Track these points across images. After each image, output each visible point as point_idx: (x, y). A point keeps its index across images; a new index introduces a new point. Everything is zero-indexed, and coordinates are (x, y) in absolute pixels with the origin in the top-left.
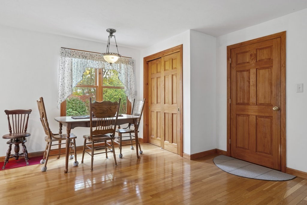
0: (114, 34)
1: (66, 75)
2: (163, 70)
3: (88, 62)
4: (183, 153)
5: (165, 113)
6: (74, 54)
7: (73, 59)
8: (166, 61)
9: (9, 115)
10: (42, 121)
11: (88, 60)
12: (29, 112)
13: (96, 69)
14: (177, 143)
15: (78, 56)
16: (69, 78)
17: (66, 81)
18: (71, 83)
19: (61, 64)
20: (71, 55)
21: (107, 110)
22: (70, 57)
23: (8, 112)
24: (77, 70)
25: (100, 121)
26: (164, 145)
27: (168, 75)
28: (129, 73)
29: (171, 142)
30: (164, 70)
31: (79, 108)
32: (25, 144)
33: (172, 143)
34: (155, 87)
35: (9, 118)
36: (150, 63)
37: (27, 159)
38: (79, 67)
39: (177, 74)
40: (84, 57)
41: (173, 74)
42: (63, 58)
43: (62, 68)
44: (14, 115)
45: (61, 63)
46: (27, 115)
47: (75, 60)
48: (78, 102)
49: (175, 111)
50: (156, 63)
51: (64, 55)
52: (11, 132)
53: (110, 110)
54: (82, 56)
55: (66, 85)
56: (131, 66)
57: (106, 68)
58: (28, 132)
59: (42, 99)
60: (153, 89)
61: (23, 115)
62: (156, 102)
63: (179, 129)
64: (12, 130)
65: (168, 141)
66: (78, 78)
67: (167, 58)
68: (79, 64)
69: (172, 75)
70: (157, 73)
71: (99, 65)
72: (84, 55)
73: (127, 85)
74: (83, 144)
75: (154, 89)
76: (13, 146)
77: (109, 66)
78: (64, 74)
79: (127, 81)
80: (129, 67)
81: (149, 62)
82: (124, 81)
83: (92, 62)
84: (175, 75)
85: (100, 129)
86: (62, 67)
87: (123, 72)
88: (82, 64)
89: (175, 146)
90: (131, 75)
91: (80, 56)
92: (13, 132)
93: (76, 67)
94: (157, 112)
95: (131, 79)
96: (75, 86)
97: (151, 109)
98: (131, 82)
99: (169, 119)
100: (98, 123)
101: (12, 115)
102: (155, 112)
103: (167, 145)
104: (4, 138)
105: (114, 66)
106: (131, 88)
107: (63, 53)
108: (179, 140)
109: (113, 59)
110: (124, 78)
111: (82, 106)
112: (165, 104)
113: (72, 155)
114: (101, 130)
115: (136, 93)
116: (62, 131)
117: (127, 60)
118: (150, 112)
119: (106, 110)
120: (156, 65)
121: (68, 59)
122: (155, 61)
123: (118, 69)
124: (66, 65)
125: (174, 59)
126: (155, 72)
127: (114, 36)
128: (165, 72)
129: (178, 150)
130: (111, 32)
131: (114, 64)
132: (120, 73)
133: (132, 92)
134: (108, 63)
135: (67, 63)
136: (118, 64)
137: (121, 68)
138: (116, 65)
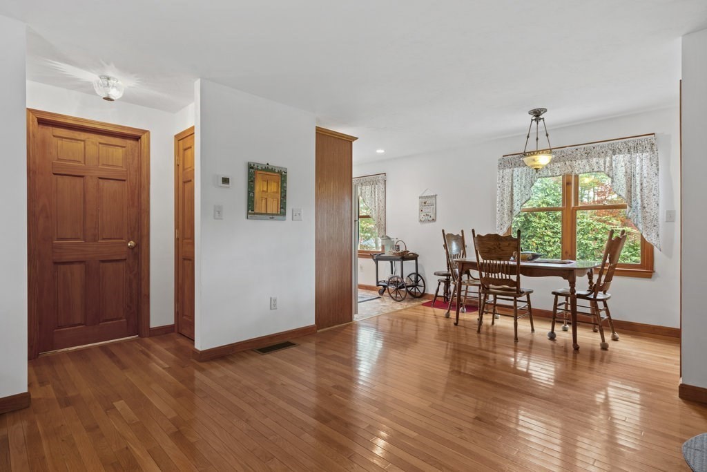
0: (541, 117)
1: (505, 196)
6: (518, 160)
7: (516, 169)
16: (509, 200)
17: (505, 205)
18: (510, 208)
19: (498, 181)
20: (512, 164)
21: (495, 248)
22: (510, 168)
24: (521, 186)
38: (524, 180)
42: (501, 172)
45: (499, 179)
47: (518, 171)
51: (503, 167)
56: (647, 154)
68: (524, 176)
73: (629, 200)
78: (502, 194)
79: (629, 191)
80: (638, 158)
87: (621, 171)
93: (519, 180)
105: (595, 164)
106: (646, 205)
107: (501, 164)
110: (624, 186)
115: (670, 217)
117: (630, 144)
121: (508, 170)
127: (545, 118)
130: (537, 114)
131: (595, 160)
132: (611, 175)
133: (649, 214)
134: (580, 162)
135: (506, 178)
136: (608, 158)
137: (611, 165)
138: (602, 161)
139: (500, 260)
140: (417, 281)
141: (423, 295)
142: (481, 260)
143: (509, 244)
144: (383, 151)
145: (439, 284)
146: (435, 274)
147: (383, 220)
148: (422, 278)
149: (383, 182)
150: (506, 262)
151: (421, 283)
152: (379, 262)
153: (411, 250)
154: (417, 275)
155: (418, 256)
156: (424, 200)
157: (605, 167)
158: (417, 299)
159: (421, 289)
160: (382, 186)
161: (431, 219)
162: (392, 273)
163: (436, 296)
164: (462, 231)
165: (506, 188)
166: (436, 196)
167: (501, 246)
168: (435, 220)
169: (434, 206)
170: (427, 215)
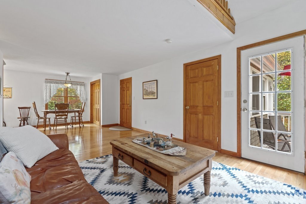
4: (100, 125)
6: (52, 82)
7: (51, 84)
10: (35, 111)
11: (59, 85)
12: (29, 108)
13: (64, 88)
15: (54, 83)
17: (48, 94)
18: (50, 95)
19: (45, 87)
20: (50, 82)
21: (63, 106)
23: (19, 108)
24: (53, 89)
28: (82, 90)
30: (96, 89)
32: (28, 121)
35: (20, 110)
38: (54, 88)
42: (46, 84)
43: (46, 89)
44: (22, 109)
46: (28, 109)
47: (52, 85)
49: (99, 107)
53: (65, 106)
54: (56, 82)
55: (48, 96)
58: (29, 116)
59: (34, 102)
60: (94, 97)
61: (27, 109)
66: (54, 92)
68: (54, 86)
69: (98, 92)
74: (53, 123)
76: (22, 122)
78: (47, 91)
79: (81, 94)
80: (82, 87)
81: (92, 84)
82: (79, 94)
83: (61, 85)
87: (79, 89)
88: (56, 86)
93: (53, 88)
98: (83, 94)
99: (98, 111)
100: (59, 112)
102: (94, 108)
103: (97, 122)
104: (18, 118)
107: (46, 81)
110: (79, 92)
115: (87, 99)
117: (80, 84)
121: (48, 84)
122: (94, 84)
124: (48, 87)
126: (94, 90)
130: (68, 74)
132: (77, 90)
135: (48, 86)
136: (76, 86)
137: (77, 88)
138: (75, 86)
139: (64, 109)
142: (57, 110)
156: (4, 89)
161: (8, 97)
166: (12, 88)
168: (11, 98)
169: (11, 92)
170: (6, 95)
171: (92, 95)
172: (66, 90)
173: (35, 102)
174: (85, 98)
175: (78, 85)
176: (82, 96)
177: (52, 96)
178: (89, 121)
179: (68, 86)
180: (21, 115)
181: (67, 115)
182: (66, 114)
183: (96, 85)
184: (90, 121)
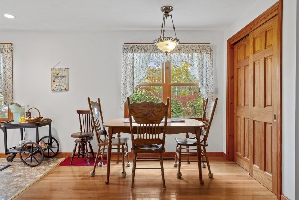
0: (170, 13)
1: (128, 73)
2: (251, 54)
3: (152, 56)
4: (281, 193)
5: (254, 121)
6: (136, 48)
7: (135, 54)
8: (257, 38)
9: (80, 115)
11: (152, 54)
13: (163, 63)
14: (271, 172)
15: (140, 51)
16: (130, 76)
17: (128, 80)
18: (132, 82)
19: (123, 62)
20: (132, 50)
21: (149, 113)
22: (131, 53)
23: (79, 112)
24: (139, 67)
25: (148, 128)
26: (252, 171)
27: (259, 60)
28: (204, 64)
29: (263, 168)
30: (252, 52)
31: (176, 109)
33: (265, 170)
34: (242, 81)
35: (80, 117)
36: (236, 46)
37: (88, 159)
38: (141, 62)
39: (272, 55)
40: (147, 51)
41: (266, 56)
42: (125, 55)
43: (124, 66)
44: (84, 115)
45: (123, 60)
47: (137, 56)
48: (175, 102)
49: (269, 119)
50: (243, 44)
51: (126, 51)
52: (81, 130)
53: (154, 113)
54: (145, 49)
55: (128, 84)
56: (208, 55)
57: (174, 60)
60: (239, 85)
62: (243, 104)
63: (275, 151)
64: (83, 129)
65: (259, 165)
66: (140, 75)
67: (257, 32)
68: (141, 59)
69: (265, 59)
70: (245, 58)
71: (164, 58)
72: (147, 48)
73: (201, 80)
75: (241, 85)
77: (177, 58)
78: (126, 72)
79: (202, 75)
80: (204, 56)
81: (234, 45)
82: (197, 76)
83: (156, 56)
84: (270, 57)
85: (142, 138)
86: (124, 64)
87: (196, 63)
88: (145, 59)
89: (268, 178)
90: (208, 67)
91: (142, 51)
92: (83, 131)
93: (138, 62)
94: (244, 118)
95: (207, 72)
96: (137, 84)
97: (236, 113)
98: (208, 76)
99: (260, 131)
100: (139, 129)
101: (82, 114)
102: (242, 118)
103: (257, 171)
105: (184, 57)
106: (208, 84)
107: (124, 49)
108: (275, 169)
109: (167, 46)
110: (197, 72)
111: (179, 107)
112: (254, 106)
113: (128, 163)
114: (144, 140)
115: (217, 91)
116: (120, 134)
117: (201, 48)
118: (235, 118)
119: (147, 113)
120: (243, 47)
121: (129, 55)
122: (242, 42)
123: (189, 61)
124: (128, 62)
125: (269, 31)
126: (242, 58)
127: (170, 15)
128: (255, 55)
129: (273, 186)
130: (167, 10)
131: (183, 54)
132: (192, 65)
133: (210, 89)
134: (175, 55)
135: (129, 59)
136: (190, 55)
137: (192, 58)
138: (187, 56)
139: (153, 123)
140: (50, 144)
141: (57, 155)
142: (135, 124)
143: (161, 110)
144: (12, 17)
145: (76, 145)
146: (72, 136)
147: (10, 88)
148: (55, 140)
149: (10, 51)
150: (157, 125)
151: (54, 144)
152: (8, 130)
153: (45, 116)
154: (51, 137)
155: (51, 121)
156: (56, 72)
157: (188, 59)
158: (51, 159)
159: (55, 150)
160: (9, 55)
161: (63, 88)
162: (22, 139)
163: (74, 155)
164: (99, 99)
165: (128, 67)
166: (68, 69)
167: (154, 112)
168: (68, 90)
169: (67, 78)
170: (59, 85)
171: (232, 77)
172: (167, 68)
173: (100, 98)
174: (212, 88)
175: (194, 51)
176: (204, 82)
177: (136, 84)
178: (222, 153)
179: (167, 47)
180: (81, 128)
181: (162, 142)
182: (161, 136)
183: (255, 39)
184: (225, 152)
